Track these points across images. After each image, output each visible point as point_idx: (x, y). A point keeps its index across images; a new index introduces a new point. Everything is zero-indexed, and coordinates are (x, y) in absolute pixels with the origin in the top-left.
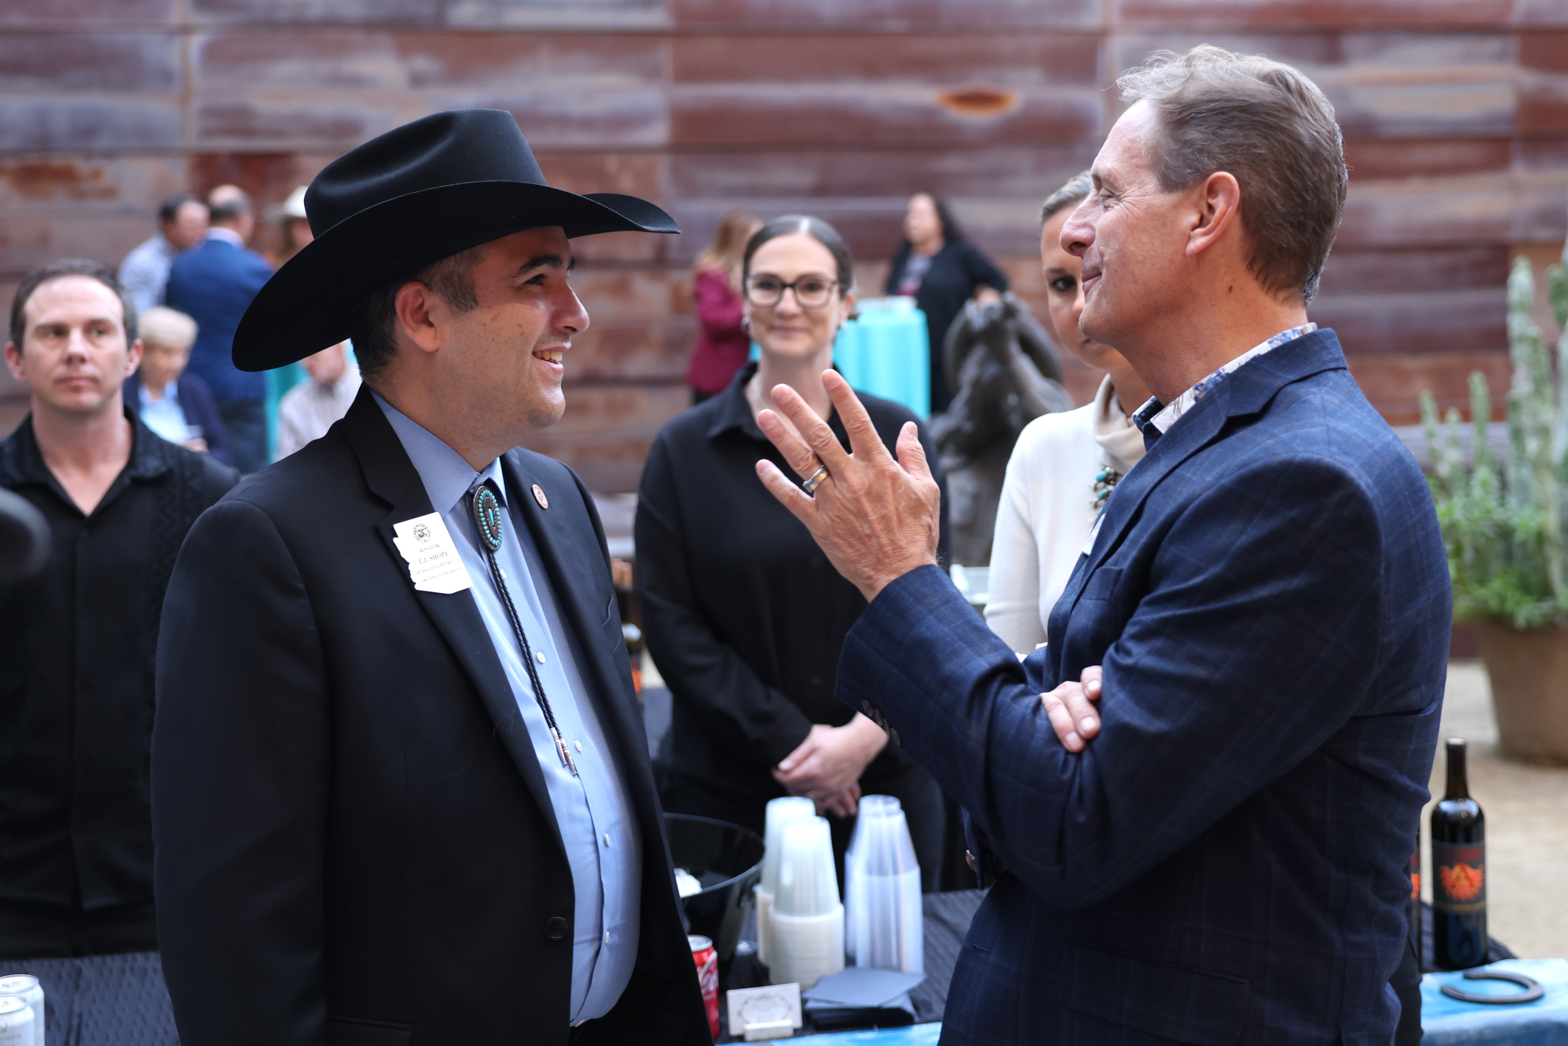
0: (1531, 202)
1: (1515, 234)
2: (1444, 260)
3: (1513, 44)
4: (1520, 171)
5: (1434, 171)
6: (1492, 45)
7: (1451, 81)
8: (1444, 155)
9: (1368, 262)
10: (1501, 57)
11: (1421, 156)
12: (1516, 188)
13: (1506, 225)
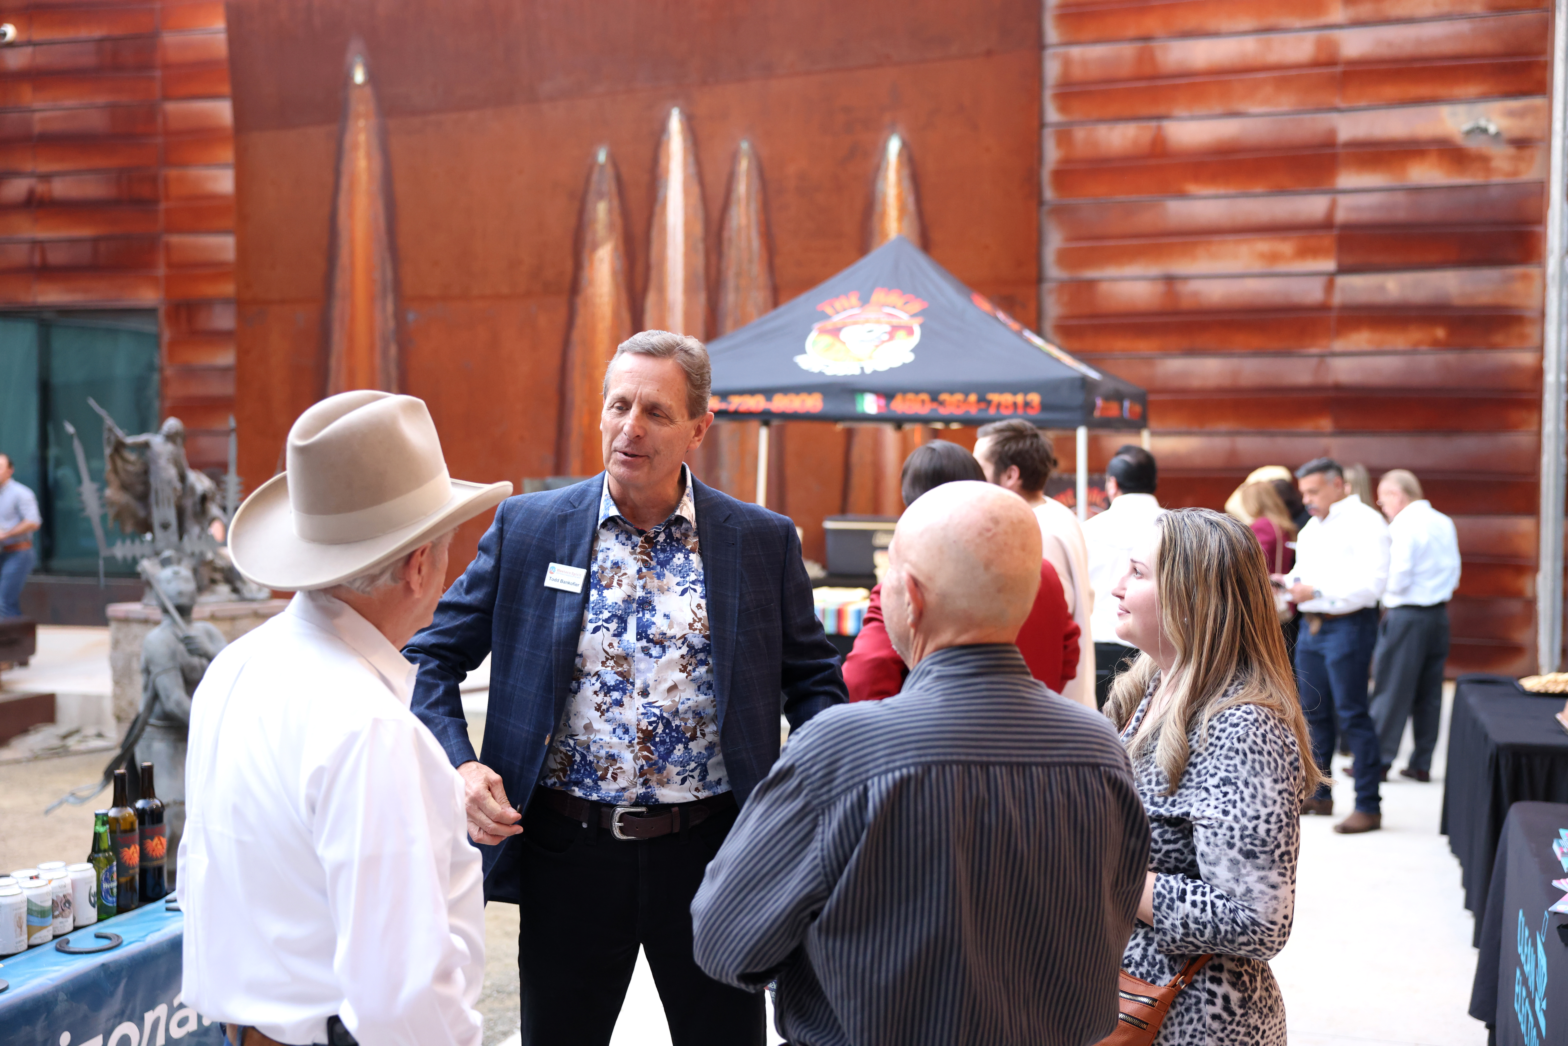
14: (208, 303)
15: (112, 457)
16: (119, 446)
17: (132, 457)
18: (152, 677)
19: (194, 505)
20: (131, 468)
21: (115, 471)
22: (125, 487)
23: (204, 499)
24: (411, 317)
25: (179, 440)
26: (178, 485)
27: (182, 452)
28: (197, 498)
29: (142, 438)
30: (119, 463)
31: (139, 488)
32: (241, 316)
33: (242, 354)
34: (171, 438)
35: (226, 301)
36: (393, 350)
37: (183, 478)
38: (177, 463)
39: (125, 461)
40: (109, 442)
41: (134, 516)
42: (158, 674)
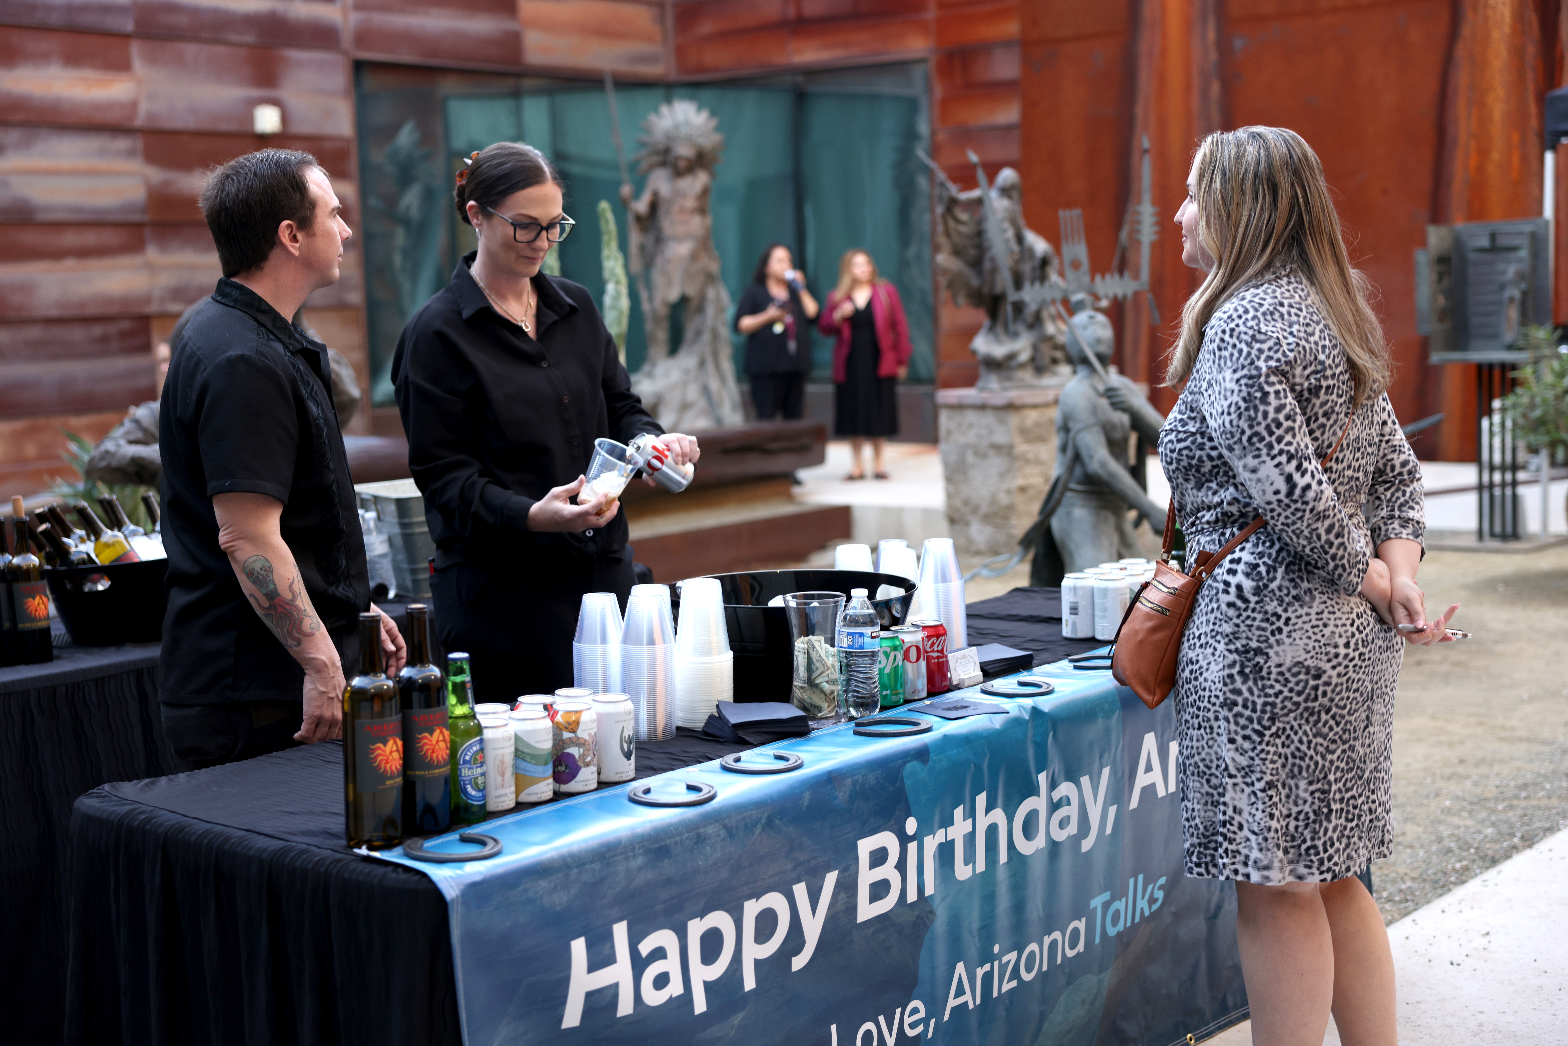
0: (165, 280)
1: (153, 308)
2: (98, 330)
3: (139, 143)
4: (152, 253)
5: (84, 253)
6: (122, 143)
7: (92, 173)
8: (90, 238)
9: (35, 333)
10: (130, 153)
11: (71, 239)
12: (151, 268)
13: (148, 300)
14: (985, 48)
15: (944, 216)
16: (953, 203)
17: (964, 216)
18: (1072, 434)
19: (1034, 269)
20: (963, 229)
21: (947, 233)
22: (957, 252)
23: (1045, 262)
24: (1238, 44)
25: (1015, 194)
26: (1015, 247)
27: (1018, 208)
28: (1036, 263)
29: (975, 193)
30: (951, 223)
31: (972, 252)
32: (1027, 62)
33: (1028, 109)
34: (1005, 191)
35: (1007, 43)
36: (1215, 88)
37: (1020, 239)
38: (1014, 222)
39: (958, 221)
40: (941, 199)
41: (967, 285)
42: (1079, 431)
